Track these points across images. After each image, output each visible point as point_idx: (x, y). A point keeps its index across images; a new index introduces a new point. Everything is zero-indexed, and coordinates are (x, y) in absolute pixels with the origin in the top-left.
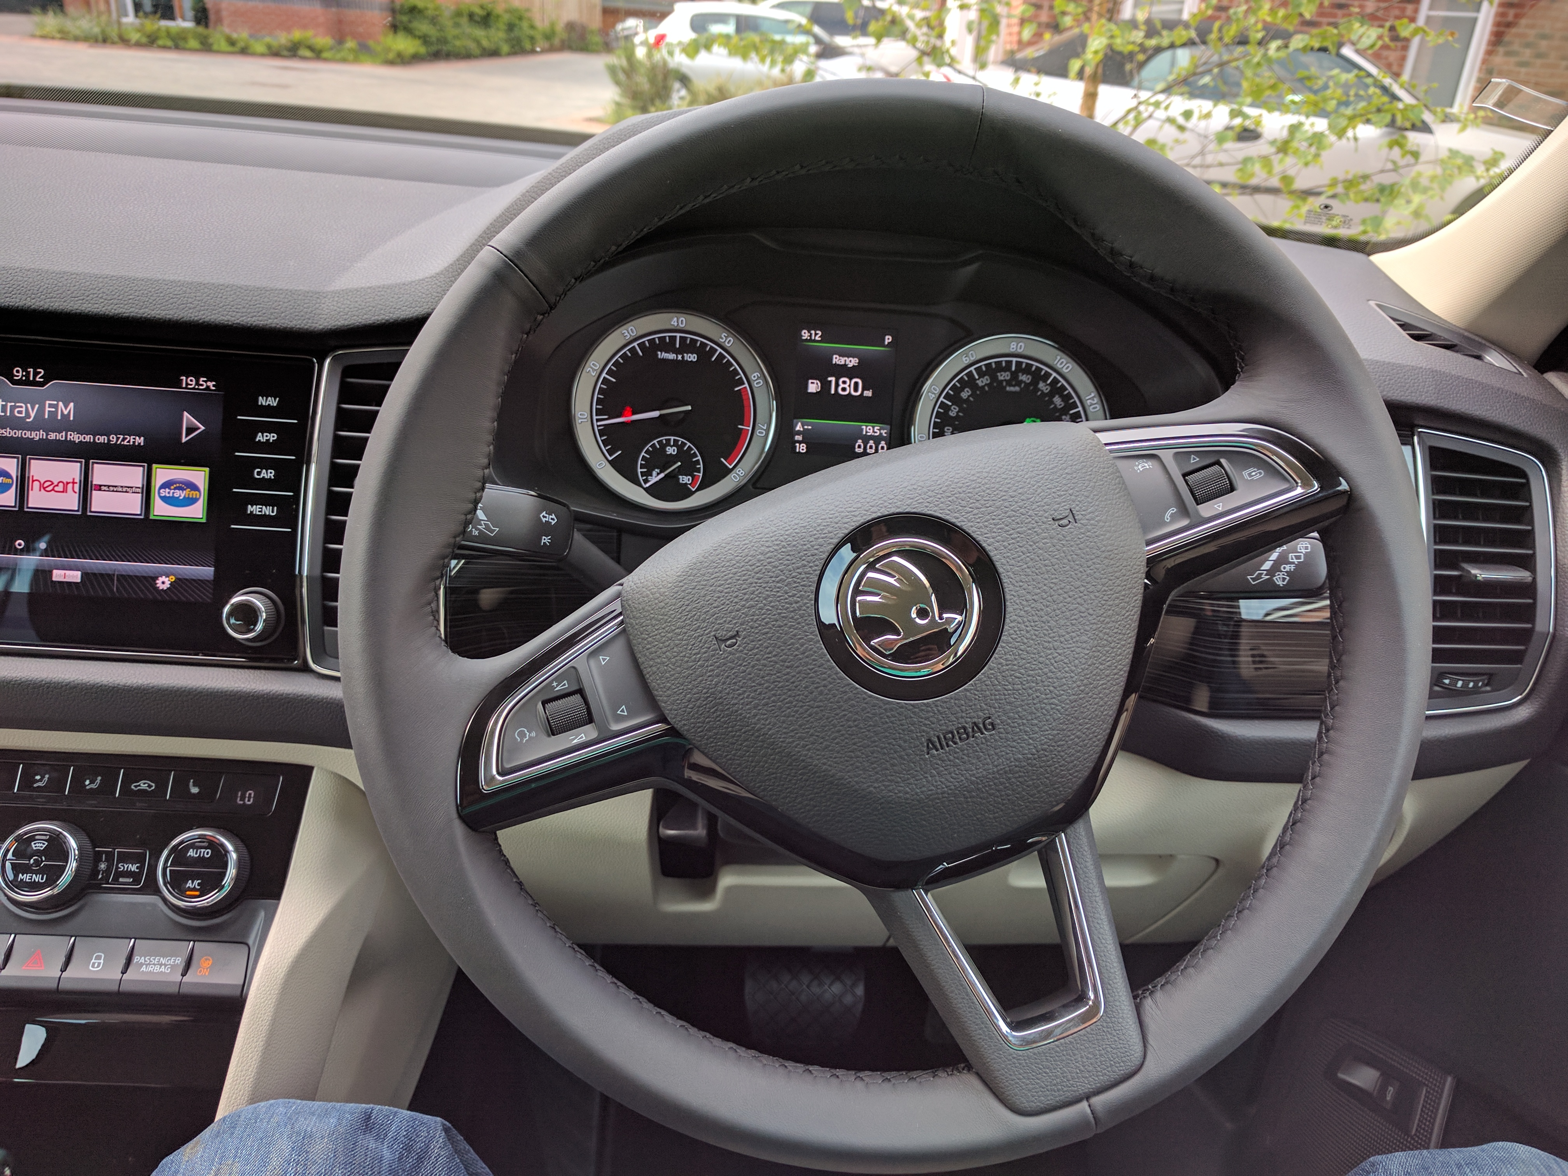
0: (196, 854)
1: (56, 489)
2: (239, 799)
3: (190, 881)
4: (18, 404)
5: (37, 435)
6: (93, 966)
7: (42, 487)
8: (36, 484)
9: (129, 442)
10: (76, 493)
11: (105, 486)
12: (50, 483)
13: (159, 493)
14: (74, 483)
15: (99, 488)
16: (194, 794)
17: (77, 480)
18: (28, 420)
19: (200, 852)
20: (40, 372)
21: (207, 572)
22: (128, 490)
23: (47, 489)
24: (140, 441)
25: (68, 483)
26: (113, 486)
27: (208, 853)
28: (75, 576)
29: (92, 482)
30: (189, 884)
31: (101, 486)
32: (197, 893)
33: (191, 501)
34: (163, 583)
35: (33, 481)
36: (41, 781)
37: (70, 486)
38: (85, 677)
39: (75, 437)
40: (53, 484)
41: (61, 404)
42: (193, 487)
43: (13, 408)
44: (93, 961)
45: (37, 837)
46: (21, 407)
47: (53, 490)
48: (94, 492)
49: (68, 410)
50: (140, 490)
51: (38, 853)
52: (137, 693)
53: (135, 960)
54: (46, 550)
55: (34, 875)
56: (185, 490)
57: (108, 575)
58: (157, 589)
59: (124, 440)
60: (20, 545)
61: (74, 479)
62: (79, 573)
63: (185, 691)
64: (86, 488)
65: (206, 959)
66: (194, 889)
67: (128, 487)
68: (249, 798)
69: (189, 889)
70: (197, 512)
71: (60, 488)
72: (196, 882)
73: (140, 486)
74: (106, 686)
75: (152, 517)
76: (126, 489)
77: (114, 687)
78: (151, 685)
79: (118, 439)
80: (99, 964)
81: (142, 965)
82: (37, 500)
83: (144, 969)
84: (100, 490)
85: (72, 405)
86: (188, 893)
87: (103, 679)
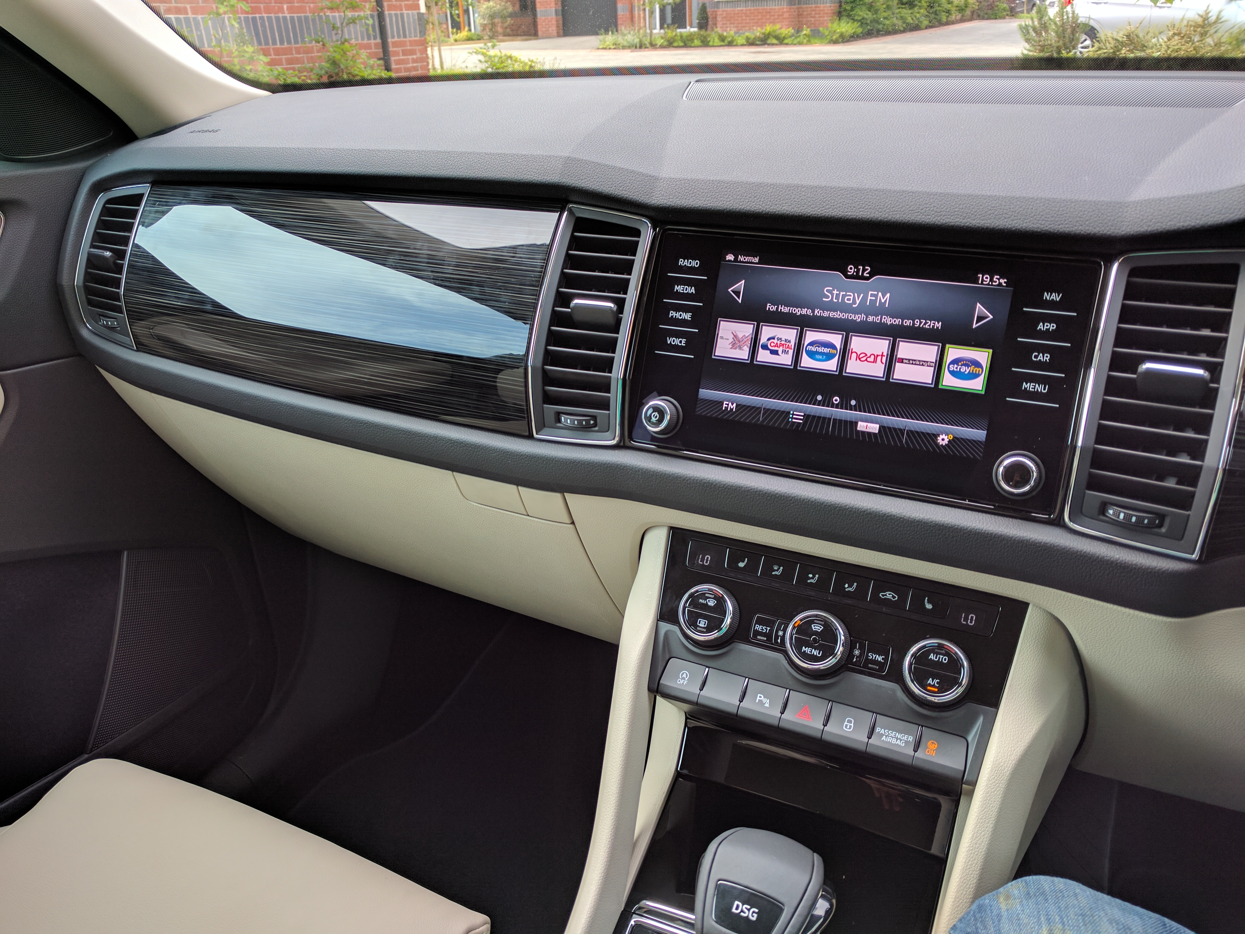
0: (936, 658)
1: (868, 359)
2: (963, 619)
3: (931, 679)
4: (848, 294)
5: (858, 318)
6: (846, 727)
7: (858, 358)
8: (854, 355)
9: (930, 326)
10: (883, 363)
11: (906, 359)
12: (864, 355)
13: (949, 367)
14: (882, 356)
15: (901, 361)
16: (928, 610)
17: (885, 354)
18: (854, 306)
19: (939, 658)
20: (868, 269)
21: (980, 434)
22: (924, 364)
23: (862, 359)
24: (939, 325)
25: (878, 356)
26: (912, 360)
27: (945, 660)
28: (874, 428)
29: (896, 355)
30: (930, 681)
31: (903, 359)
32: (936, 690)
33: (975, 376)
34: (943, 440)
35: (852, 353)
36: (813, 579)
37: (879, 358)
38: (879, 507)
39: (888, 321)
40: (866, 355)
41: (880, 294)
42: (977, 364)
43: (844, 296)
44: (846, 723)
45: (815, 621)
46: (851, 296)
47: (866, 360)
48: (897, 364)
49: (885, 299)
50: (933, 365)
51: (816, 633)
52: (918, 525)
53: (877, 731)
54: (855, 406)
55: (813, 650)
56: (971, 366)
57: (900, 430)
58: (937, 445)
59: (925, 324)
60: (836, 400)
61: (883, 353)
62: (878, 426)
63: (957, 528)
64: (892, 359)
65: (932, 743)
66: (934, 686)
67: (925, 362)
68: (971, 620)
69: (930, 685)
70: (977, 385)
71: (872, 359)
72: (936, 681)
73: (934, 361)
74: (894, 516)
75: (940, 387)
76: (922, 363)
77: (901, 518)
78: (930, 520)
79: (921, 323)
80: (850, 726)
81: (882, 735)
82: (854, 367)
83: (884, 738)
84: (902, 362)
85: (888, 295)
86: (929, 688)
87: (892, 510)
